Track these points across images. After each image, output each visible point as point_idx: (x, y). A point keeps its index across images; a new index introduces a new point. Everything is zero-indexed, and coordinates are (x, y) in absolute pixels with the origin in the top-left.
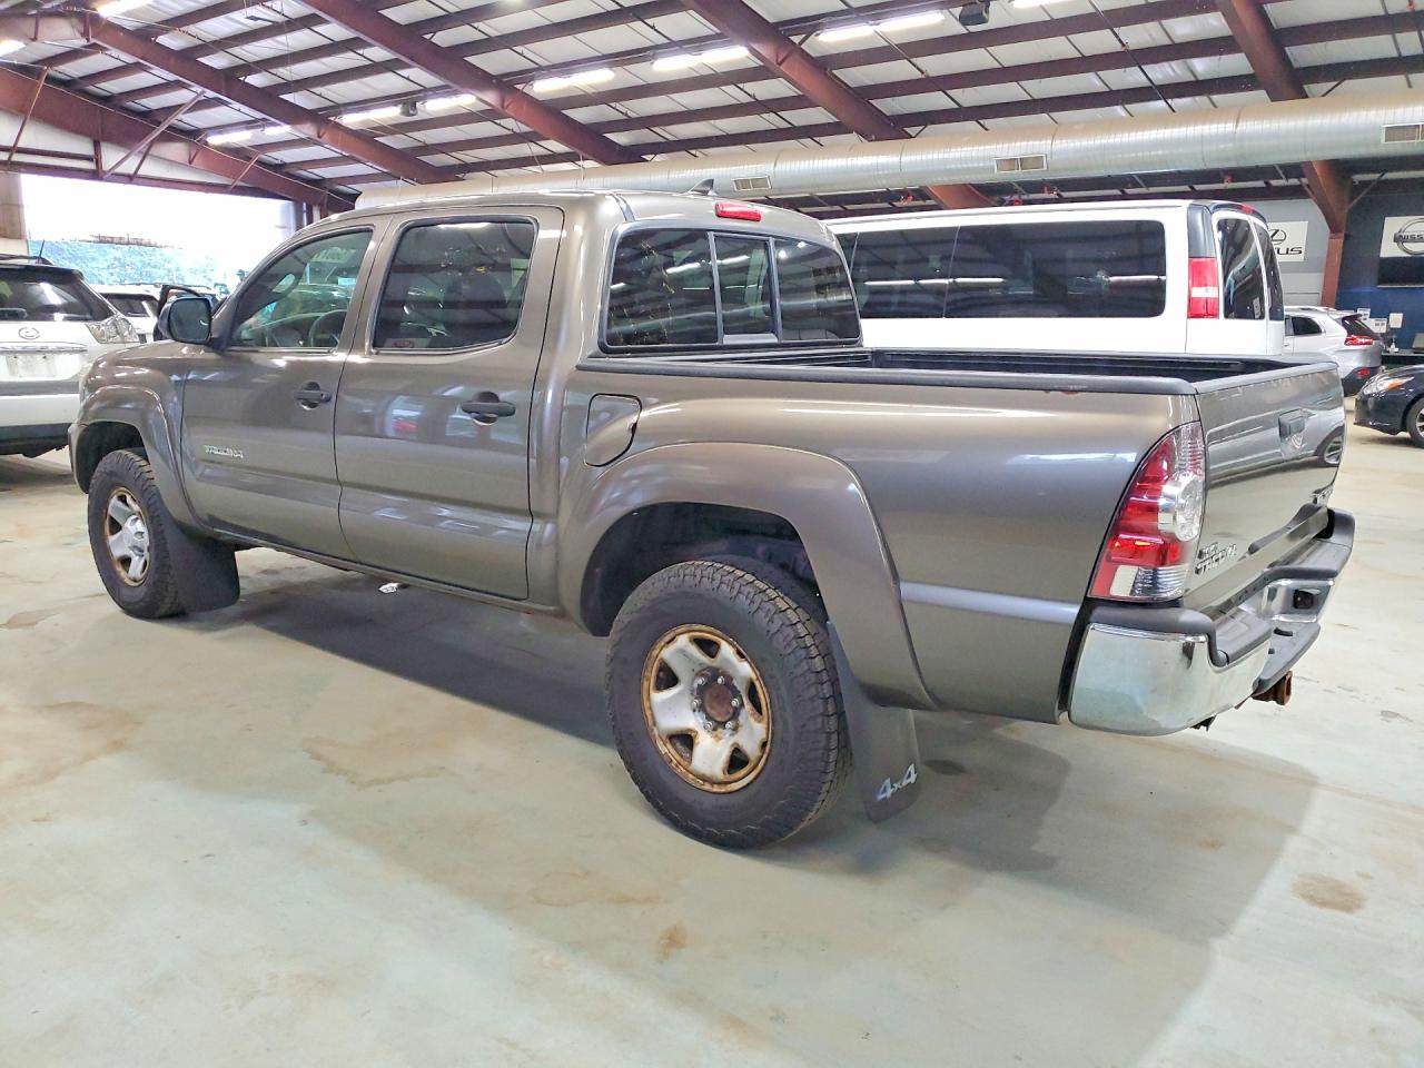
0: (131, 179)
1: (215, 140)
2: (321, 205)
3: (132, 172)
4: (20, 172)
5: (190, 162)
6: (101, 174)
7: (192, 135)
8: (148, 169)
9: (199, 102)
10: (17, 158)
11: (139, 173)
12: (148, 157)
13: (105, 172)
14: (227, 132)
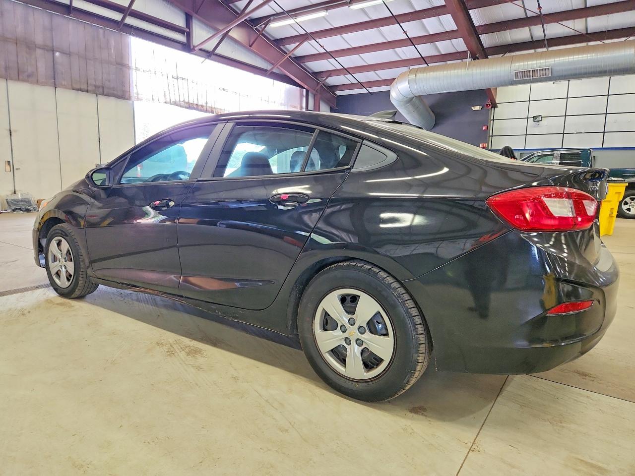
0: (210, 54)
3: (211, 49)
4: (130, 34)
5: (251, 46)
6: (192, 47)
7: (254, 24)
10: (130, 20)
11: (217, 51)
13: (194, 47)
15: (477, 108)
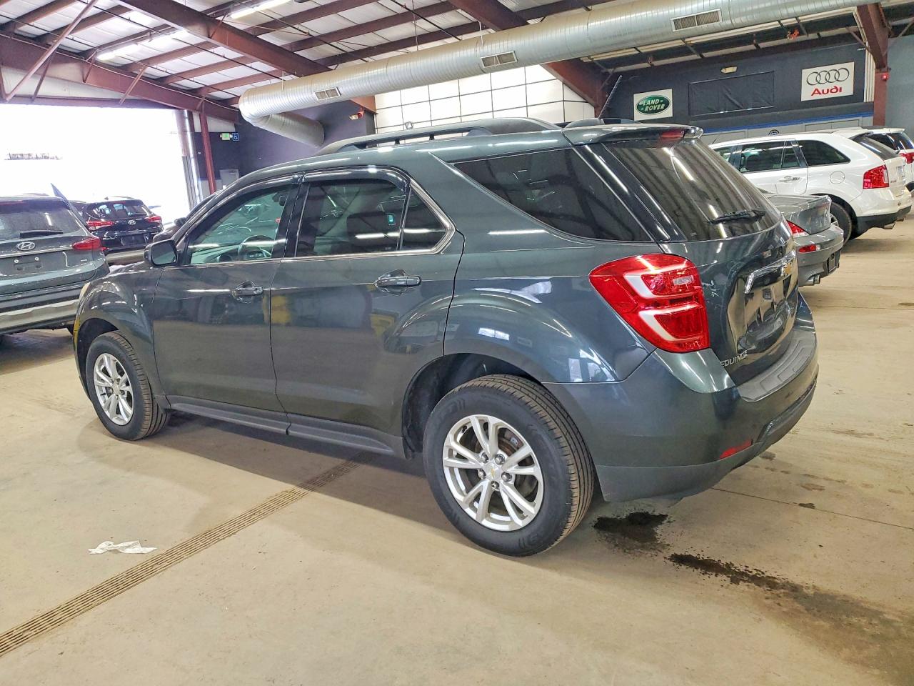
0: (32, 99)
1: (104, 57)
2: (200, 110)
3: (32, 93)
5: (84, 81)
6: (4, 96)
7: (83, 57)
8: (47, 89)
9: (83, 20)
11: (40, 93)
12: (45, 78)
13: (7, 95)
14: (115, 48)
15: (354, 118)
